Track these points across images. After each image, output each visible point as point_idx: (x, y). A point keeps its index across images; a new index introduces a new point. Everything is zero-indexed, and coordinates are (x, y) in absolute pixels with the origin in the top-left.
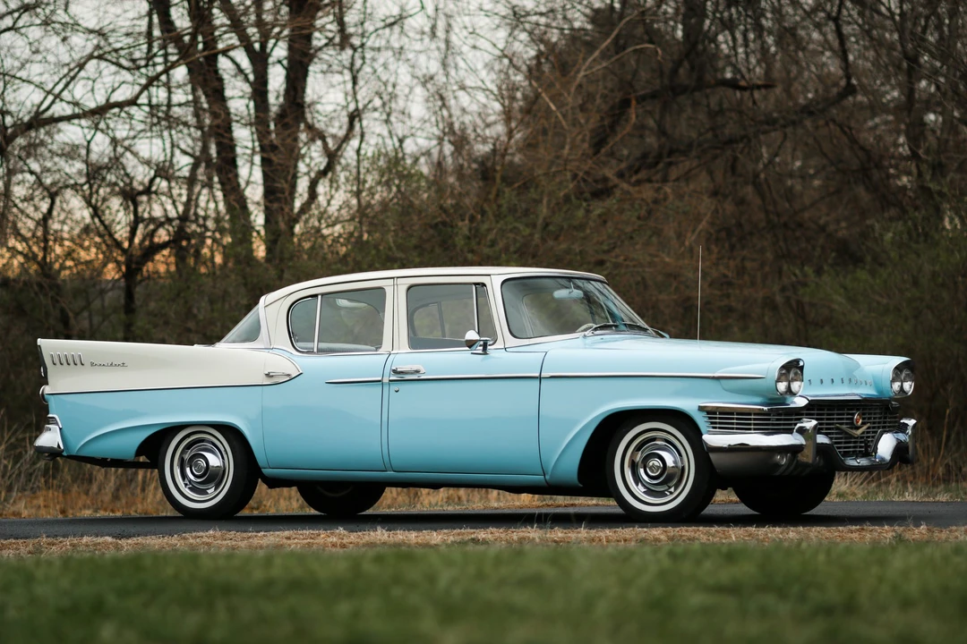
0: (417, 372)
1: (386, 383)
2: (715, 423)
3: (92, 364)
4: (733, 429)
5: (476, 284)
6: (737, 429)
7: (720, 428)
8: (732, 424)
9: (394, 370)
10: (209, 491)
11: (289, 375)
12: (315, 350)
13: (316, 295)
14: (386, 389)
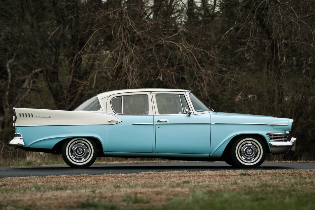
0: (167, 121)
1: (154, 125)
2: (272, 138)
3: (36, 117)
4: (277, 140)
5: (180, 94)
6: (279, 140)
7: (273, 140)
8: (277, 139)
9: (157, 121)
10: (82, 159)
11: (117, 122)
12: (123, 114)
13: (121, 96)
14: (155, 126)
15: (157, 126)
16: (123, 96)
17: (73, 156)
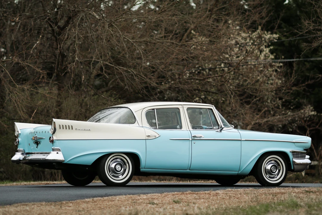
0: (201, 137)
1: (190, 140)
2: (294, 156)
3: (76, 129)
6: (300, 158)
8: (299, 156)
9: (193, 136)
10: (120, 177)
11: (156, 136)
12: (158, 128)
13: (154, 109)
14: (191, 142)
15: (193, 142)
16: (156, 109)
17: (111, 173)
